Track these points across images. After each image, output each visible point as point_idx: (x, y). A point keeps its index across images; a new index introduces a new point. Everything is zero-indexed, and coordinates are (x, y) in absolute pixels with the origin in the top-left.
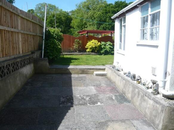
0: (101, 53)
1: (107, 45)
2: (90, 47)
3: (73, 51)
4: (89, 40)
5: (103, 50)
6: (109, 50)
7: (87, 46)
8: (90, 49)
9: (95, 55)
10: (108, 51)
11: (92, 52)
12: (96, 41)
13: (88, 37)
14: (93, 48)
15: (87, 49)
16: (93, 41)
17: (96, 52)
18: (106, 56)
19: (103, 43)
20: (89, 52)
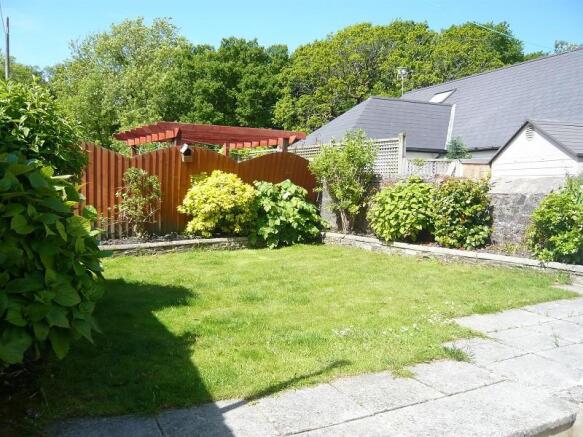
0: (262, 236)
1: (285, 197)
2: (208, 208)
3: (112, 231)
4: (194, 174)
5: (271, 223)
6: (297, 220)
7: (187, 201)
8: (205, 220)
9: (234, 248)
10: (295, 225)
11: (216, 232)
12: (232, 179)
13: (190, 158)
14: (224, 213)
15: (191, 217)
16: (217, 176)
17: (237, 235)
18: (284, 250)
19: (265, 187)
20: (197, 234)
